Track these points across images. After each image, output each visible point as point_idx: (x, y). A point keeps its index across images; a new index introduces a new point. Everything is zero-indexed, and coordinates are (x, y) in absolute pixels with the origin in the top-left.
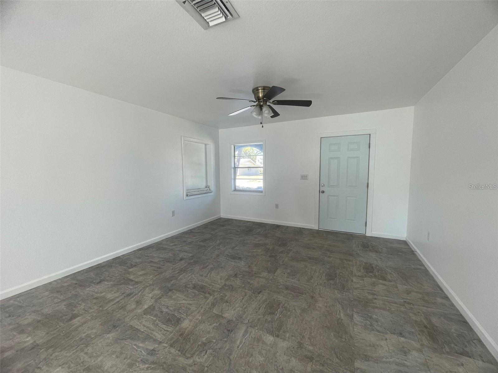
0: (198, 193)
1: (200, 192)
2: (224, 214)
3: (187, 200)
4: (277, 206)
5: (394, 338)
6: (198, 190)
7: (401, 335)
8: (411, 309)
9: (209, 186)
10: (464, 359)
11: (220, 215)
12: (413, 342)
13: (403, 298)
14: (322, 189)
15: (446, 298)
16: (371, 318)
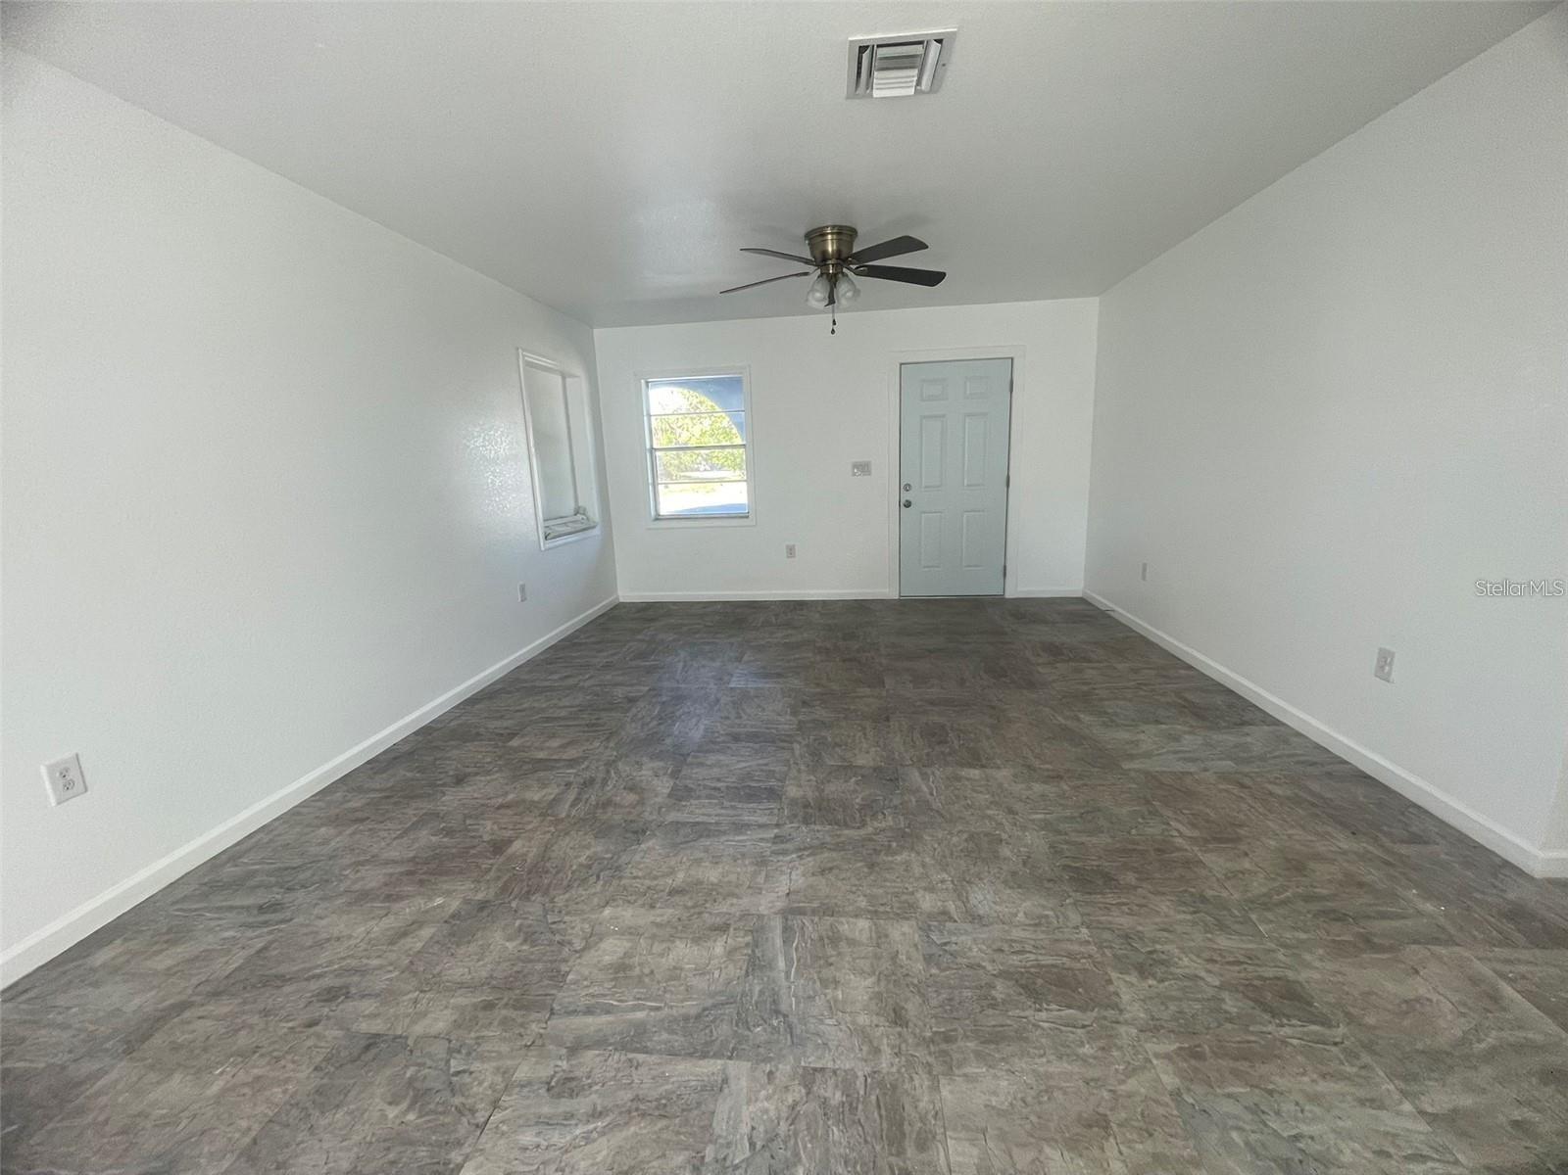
0: (569, 529)
1: (570, 524)
2: (629, 591)
3: (550, 549)
4: (791, 551)
5: (1152, 729)
6: (564, 520)
7: (1157, 722)
8: (1153, 690)
9: (585, 510)
10: (1246, 729)
11: (615, 596)
12: (1179, 727)
13: (1134, 680)
14: (906, 496)
15: (1190, 667)
16: (1106, 713)
